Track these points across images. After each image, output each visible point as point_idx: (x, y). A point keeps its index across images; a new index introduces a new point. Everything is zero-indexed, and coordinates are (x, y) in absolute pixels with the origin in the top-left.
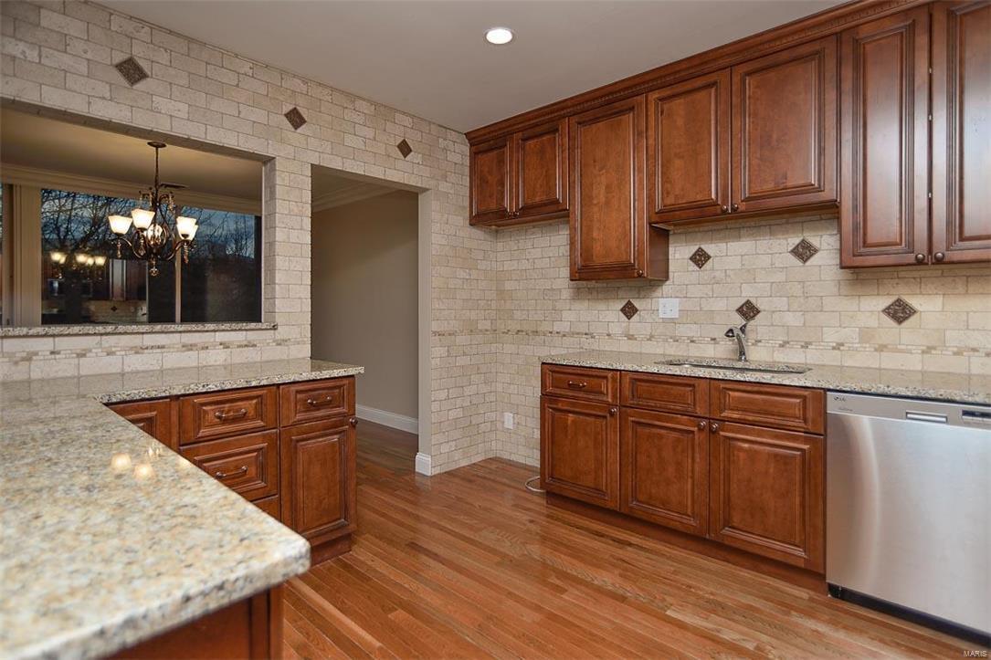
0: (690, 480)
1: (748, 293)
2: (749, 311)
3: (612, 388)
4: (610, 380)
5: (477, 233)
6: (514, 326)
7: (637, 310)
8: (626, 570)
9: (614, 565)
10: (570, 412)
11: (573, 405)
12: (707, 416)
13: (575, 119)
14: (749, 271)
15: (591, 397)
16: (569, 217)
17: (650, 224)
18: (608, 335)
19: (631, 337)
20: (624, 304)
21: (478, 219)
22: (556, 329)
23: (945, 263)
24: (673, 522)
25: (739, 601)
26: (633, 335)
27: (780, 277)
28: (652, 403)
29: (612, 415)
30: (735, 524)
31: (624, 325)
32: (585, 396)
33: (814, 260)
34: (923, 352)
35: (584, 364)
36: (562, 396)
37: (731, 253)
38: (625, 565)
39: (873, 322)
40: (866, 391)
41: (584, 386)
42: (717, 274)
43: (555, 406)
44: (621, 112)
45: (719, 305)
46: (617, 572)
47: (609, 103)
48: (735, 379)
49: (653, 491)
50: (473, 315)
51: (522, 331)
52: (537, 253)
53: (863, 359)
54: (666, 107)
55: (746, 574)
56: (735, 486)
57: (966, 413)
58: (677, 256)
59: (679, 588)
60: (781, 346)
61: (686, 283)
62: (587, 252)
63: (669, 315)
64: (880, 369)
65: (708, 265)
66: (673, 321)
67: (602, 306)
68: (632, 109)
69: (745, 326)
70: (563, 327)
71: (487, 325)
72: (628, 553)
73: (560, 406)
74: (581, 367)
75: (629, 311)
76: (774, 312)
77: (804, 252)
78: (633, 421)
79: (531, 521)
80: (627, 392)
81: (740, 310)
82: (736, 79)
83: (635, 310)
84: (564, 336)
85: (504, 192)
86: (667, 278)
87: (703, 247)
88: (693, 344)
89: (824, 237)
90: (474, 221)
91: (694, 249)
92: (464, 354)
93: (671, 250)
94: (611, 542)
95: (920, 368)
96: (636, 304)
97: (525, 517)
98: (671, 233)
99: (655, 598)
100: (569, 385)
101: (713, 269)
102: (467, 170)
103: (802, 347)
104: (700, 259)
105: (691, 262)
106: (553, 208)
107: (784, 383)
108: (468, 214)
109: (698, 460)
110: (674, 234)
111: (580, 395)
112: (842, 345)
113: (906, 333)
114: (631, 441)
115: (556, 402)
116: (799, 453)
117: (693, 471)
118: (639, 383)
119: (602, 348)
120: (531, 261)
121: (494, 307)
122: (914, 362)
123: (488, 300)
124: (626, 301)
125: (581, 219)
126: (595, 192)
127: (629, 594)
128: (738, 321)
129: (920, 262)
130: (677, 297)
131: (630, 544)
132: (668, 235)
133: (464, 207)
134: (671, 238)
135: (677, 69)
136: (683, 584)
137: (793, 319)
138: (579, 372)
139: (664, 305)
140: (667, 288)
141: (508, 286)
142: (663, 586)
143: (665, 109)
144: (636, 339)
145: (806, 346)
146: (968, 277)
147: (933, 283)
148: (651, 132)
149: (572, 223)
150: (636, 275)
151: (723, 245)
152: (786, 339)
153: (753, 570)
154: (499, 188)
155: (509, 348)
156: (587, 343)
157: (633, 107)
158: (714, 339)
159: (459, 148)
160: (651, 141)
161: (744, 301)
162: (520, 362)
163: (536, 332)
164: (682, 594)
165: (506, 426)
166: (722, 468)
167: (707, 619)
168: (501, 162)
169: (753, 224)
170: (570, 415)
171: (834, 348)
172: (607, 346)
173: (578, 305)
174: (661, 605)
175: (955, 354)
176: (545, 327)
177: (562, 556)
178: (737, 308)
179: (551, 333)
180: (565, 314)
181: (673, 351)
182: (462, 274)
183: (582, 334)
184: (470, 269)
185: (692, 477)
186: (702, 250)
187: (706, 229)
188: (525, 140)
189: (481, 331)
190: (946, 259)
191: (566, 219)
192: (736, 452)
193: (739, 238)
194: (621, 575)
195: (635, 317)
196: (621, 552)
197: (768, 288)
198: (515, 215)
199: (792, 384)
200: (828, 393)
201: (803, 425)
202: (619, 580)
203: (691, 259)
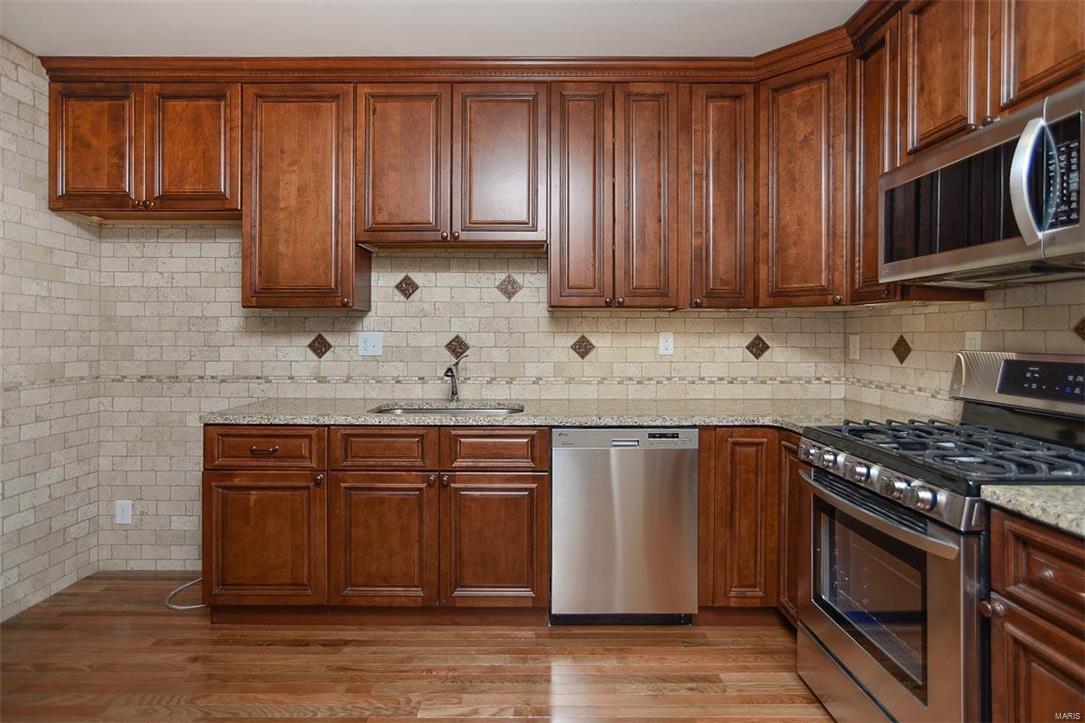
0: (417, 545)
1: (457, 328)
2: (457, 347)
3: (318, 450)
4: (315, 440)
5: (62, 225)
6: (133, 370)
7: (330, 347)
8: (353, 680)
9: (337, 681)
10: (253, 488)
11: (260, 478)
12: (437, 468)
13: (251, 90)
14: (457, 305)
15: (287, 464)
16: (241, 219)
17: (357, 242)
18: (291, 378)
19: (322, 380)
20: (312, 339)
21: (64, 203)
22: (210, 372)
23: (624, 307)
24: (397, 600)
25: (482, 666)
26: (325, 377)
27: (488, 312)
28: (371, 462)
29: (318, 484)
30: (466, 582)
31: (313, 364)
32: (277, 464)
33: (518, 297)
34: (599, 383)
35: (277, 421)
36: (241, 468)
37: (439, 285)
38: (349, 673)
39: (564, 357)
40: (584, 424)
41: (277, 450)
42: (426, 306)
43: (228, 483)
44: (320, 98)
45: (428, 340)
46: (341, 688)
47: (303, 81)
48: (468, 424)
49: (373, 568)
50: (56, 356)
51: (150, 377)
52: (177, 265)
53: (556, 392)
54: (379, 106)
55: (476, 631)
56: (467, 540)
57: (652, 436)
58: (381, 283)
59: (420, 678)
60: (489, 382)
61: (391, 315)
62: (268, 270)
63: (371, 351)
64: (569, 400)
65: (416, 296)
66: (375, 358)
67: (283, 341)
68: (335, 97)
69: (457, 363)
70: (222, 369)
71: (83, 370)
72: (347, 655)
73: (237, 482)
74: (271, 425)
75: (320, 347)
76: (481, 348)
77: (509, 289)
78: (346, 488)
79: (195, 660)
80: (339, 452)
81: (449, 346)
82: (458, 99)
83: (328, 347)
84: (223, 381)
85: (123, 167)
86: (369, 309)
87: (411, 275)
88: (398, 385)
89: (526, 275)
90: (60, 205)
91: (400, 276)
92: (38, 419)
93: (374, 276)
94: (322, 648)
95: (596, 397)
96: (330, 339)
97: (179, 657)
98: (374, 255)
99: (399, 703)
100: (252, 451)
101: (421, 300)
102: (44, 120)
103: (507, 382)
104: (407, 288)
105: (396, 291)
106: (216, 204)
107: (515, 423)
108: (45, 191)
109: (427, 520)
110: (377, 256)
111: (269, 464)
112: (541, 379)
113: (588, 366)
114: (343, 513)
115: (231, 477)
116: (526, 493)
117: (420, 534)
118: (353, 439)
119: (281, 396)
120: (166, 275)
121: (94, 341)
122: (591, 392)
123: (83, 331)
124: (317, 334)
125: (261, 225)
126: (281, 193)
127: (368, 713)
128: (449, 359)
129: (608, 305)
130: (379, 331)
131: (346, 643)
132: (370, 258)
133: (36, 179)
134: (374, 261)
135: (395, 66)
136: (422, 671)
137: (499, 356)
138: (269, 432)
139: (367, 340)
140: (369, 321)
141: (123, 310)
142: (401, 683)
143: (378, 109)
144: (329, 382)
145: (510, 382)
146: (627, 318)
147: (605, 323)
148: (361, 132)
149: (246, 228)
150: (340, 304)
151: (431, 275)
152: (493, 375)
153: (481, 625)
154: (115, 160)
155: (123, 404)
156: (259, 390)
157: (339, 95)
158: (421, 379)
159: (25, 76)
160: (360, 143)
161: (453, 336)
162: (144, 423)
163: (175, 378)
164: (425, 683)
165: (119, 520)
166: (453, 524)
167: (460, 703)
168: (117, 120)
169: (462, 255)
170: (253, 492)
171: (534, 383)
172: (290, 392)
173: (246, 341)
174: (408, 709)
175: (619, 383)
176: (193, 369)
177: (259, 696)
178: (446, 343)
179: (201, 378)
180: (224, 352)
181: (378, 394)
182: (34, 288)
183: (253, 378)
184: (50, 281)
185: (420, 541)
186: (409, 279)
187: (413, 255)
188: (165, 97)
189: (70, 379)
190: (625, 304)
191: (239, 222)
192: (467, 503)
193: (448, 268)
194: (348, 691)
195: (328, 355)
196: (336, 657)
197: (477, 324)
198: (147, 207)
199: (523, 424)
200: (554, 430)
201: (532, 465)
202: (348, 698)
203: (397, 287)
